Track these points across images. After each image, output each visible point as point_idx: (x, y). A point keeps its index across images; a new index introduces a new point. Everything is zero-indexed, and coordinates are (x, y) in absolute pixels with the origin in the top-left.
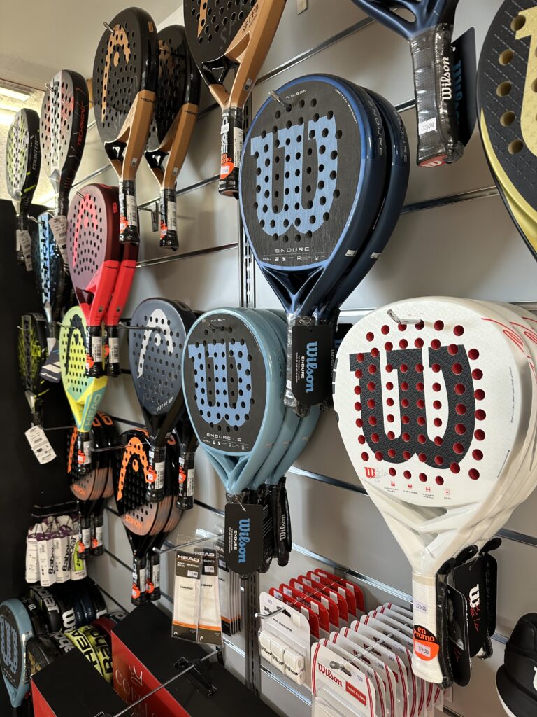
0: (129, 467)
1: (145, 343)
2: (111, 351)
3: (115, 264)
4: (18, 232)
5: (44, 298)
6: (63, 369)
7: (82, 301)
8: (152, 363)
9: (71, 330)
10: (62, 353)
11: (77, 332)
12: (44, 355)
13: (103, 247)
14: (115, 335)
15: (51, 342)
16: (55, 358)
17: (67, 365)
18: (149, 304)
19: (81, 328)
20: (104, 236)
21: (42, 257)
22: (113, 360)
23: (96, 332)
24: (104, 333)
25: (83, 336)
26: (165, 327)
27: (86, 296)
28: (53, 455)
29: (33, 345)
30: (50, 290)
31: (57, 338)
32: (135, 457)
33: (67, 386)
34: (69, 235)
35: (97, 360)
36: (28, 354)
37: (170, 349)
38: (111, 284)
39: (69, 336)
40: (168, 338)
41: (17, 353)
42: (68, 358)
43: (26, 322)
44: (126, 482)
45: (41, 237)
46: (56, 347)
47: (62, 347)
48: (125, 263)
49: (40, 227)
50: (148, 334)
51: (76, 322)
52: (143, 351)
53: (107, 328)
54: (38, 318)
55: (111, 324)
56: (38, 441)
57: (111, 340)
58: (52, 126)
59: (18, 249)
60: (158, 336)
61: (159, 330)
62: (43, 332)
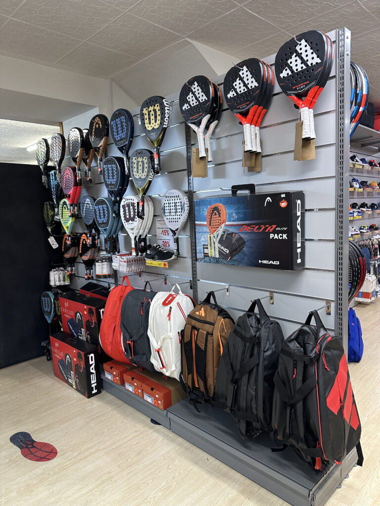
0: (83, 242)
1: (85, 207)
2: (76, 210)
3: (76, 187)
4: (43, 176)
5: (53, 197)
6: (61, 218)
7: (67, 197)
8: (87, 212)
9: (63, 206)
10: (60, 213)
11: (65, 206)
12: (54, 214)
13: (73, 183)
14: (76, 206)
15: (56, 210)
16: (58, 214)
17: (62, 216)
18: (85, 197)
19: (66, 205)
20: (73, 180)
21: (52, 184)
22: (76, 213)
23: (71, 205)
24: (74, 206)
25: (67, 207)
26: (90, 203)
27: (68, 196)
28: (58, 246)
29: (50, 211)
30: (56, 194)
31: (58, 208)
32: (84, 239)
33: (62, 222)
34: (62, 179)
35: (72, 213)
36: (48, 214)
37: (91, 208)
38: (75, 193)
39: (62, 208)
40: (90, 205)
41: (43, 214)
42: (62, 214)
43: (47, 204)
44: (82, 248)
45: (51, 178)
46: (58, 211)
47: (60, 211)
48: (78, 187)
49: (51, 175)
50: (85, 205)
51: (65, 203)
52: (84, 209)
53: (74, 204)
54: (51, 203)
55: (75, 203)
56: (53, 242)
57: (76, 207)
58: (55, 148)
59: (43, 181)
60: (88, 205)
61: (88, 204)
62: (53, 207)
